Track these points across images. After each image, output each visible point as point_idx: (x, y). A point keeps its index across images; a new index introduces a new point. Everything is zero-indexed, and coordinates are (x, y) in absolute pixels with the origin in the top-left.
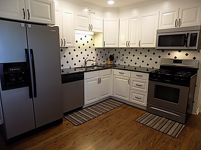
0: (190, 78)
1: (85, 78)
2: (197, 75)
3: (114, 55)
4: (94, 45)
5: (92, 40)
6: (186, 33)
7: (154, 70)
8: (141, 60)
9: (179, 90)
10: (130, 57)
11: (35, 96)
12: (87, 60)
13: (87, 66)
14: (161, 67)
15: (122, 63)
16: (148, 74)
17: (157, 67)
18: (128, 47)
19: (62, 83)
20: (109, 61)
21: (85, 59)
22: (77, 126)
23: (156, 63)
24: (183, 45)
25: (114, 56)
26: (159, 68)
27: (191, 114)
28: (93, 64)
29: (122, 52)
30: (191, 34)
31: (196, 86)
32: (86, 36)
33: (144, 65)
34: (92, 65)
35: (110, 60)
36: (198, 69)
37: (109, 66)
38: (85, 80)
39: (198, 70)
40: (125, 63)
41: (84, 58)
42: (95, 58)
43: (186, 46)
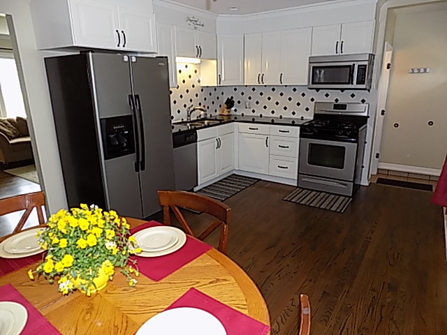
0: (358, 131)
1: (198, 140)
2: (366, 127)
3: (232, 98)
4: (199, 81)
5: (196, 72)
6: (351, 64)
7: (304, 121)
8: (281, 106)
9: (344, 148)
10: (263, 101)
11: (143, 169)
12: (192, 109)
13: (192, 119)
14: (316, 115)
15: (248, 113)
16: (299, 128)
17: (309, 117)
18: (261, 84)
19: (174, 147)
20: (226, 110)
21: (187, 107)
22: (199, 214)
23: (307, 109)
24: (348, 81)
25: (234, 99)
26: (312, 118)
27: (360, 185)
28: (200, 116)
29: (249, 92)
30: (359, 66)
31: (366, 143)
32: (186, 67)
33: (287, 115)
34: (199, 118)
35: (227, 108)
36: (368, 117)
37: (226, 119)
38: (198, 143)
39: (368, 119)
40: (253, 111)
41: (185, 106)
42: (202, 105)
43: (352, 84)
